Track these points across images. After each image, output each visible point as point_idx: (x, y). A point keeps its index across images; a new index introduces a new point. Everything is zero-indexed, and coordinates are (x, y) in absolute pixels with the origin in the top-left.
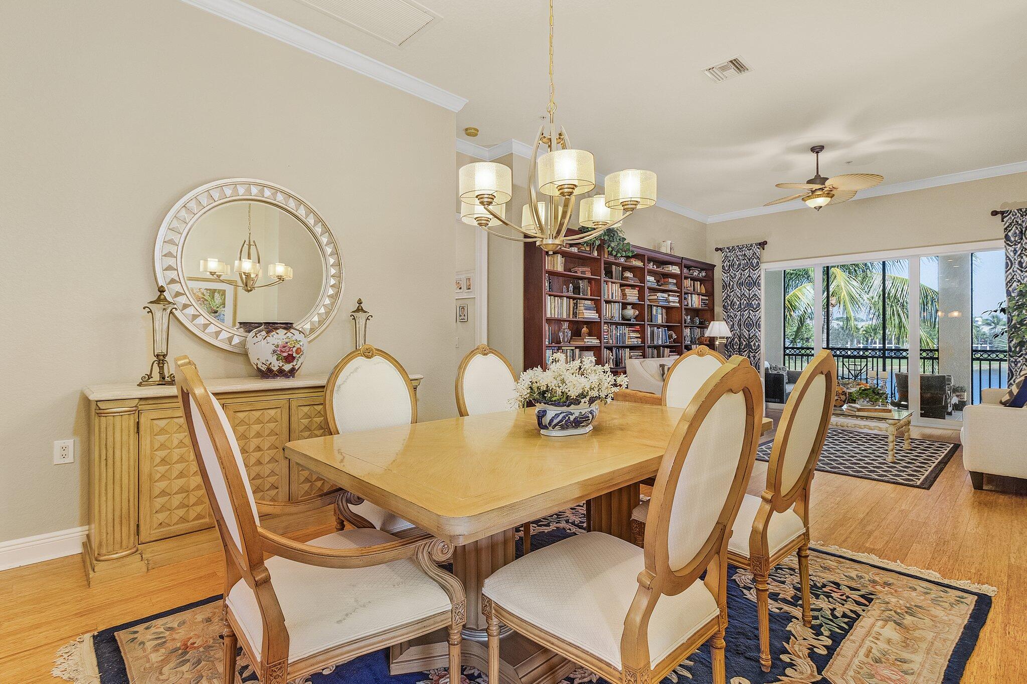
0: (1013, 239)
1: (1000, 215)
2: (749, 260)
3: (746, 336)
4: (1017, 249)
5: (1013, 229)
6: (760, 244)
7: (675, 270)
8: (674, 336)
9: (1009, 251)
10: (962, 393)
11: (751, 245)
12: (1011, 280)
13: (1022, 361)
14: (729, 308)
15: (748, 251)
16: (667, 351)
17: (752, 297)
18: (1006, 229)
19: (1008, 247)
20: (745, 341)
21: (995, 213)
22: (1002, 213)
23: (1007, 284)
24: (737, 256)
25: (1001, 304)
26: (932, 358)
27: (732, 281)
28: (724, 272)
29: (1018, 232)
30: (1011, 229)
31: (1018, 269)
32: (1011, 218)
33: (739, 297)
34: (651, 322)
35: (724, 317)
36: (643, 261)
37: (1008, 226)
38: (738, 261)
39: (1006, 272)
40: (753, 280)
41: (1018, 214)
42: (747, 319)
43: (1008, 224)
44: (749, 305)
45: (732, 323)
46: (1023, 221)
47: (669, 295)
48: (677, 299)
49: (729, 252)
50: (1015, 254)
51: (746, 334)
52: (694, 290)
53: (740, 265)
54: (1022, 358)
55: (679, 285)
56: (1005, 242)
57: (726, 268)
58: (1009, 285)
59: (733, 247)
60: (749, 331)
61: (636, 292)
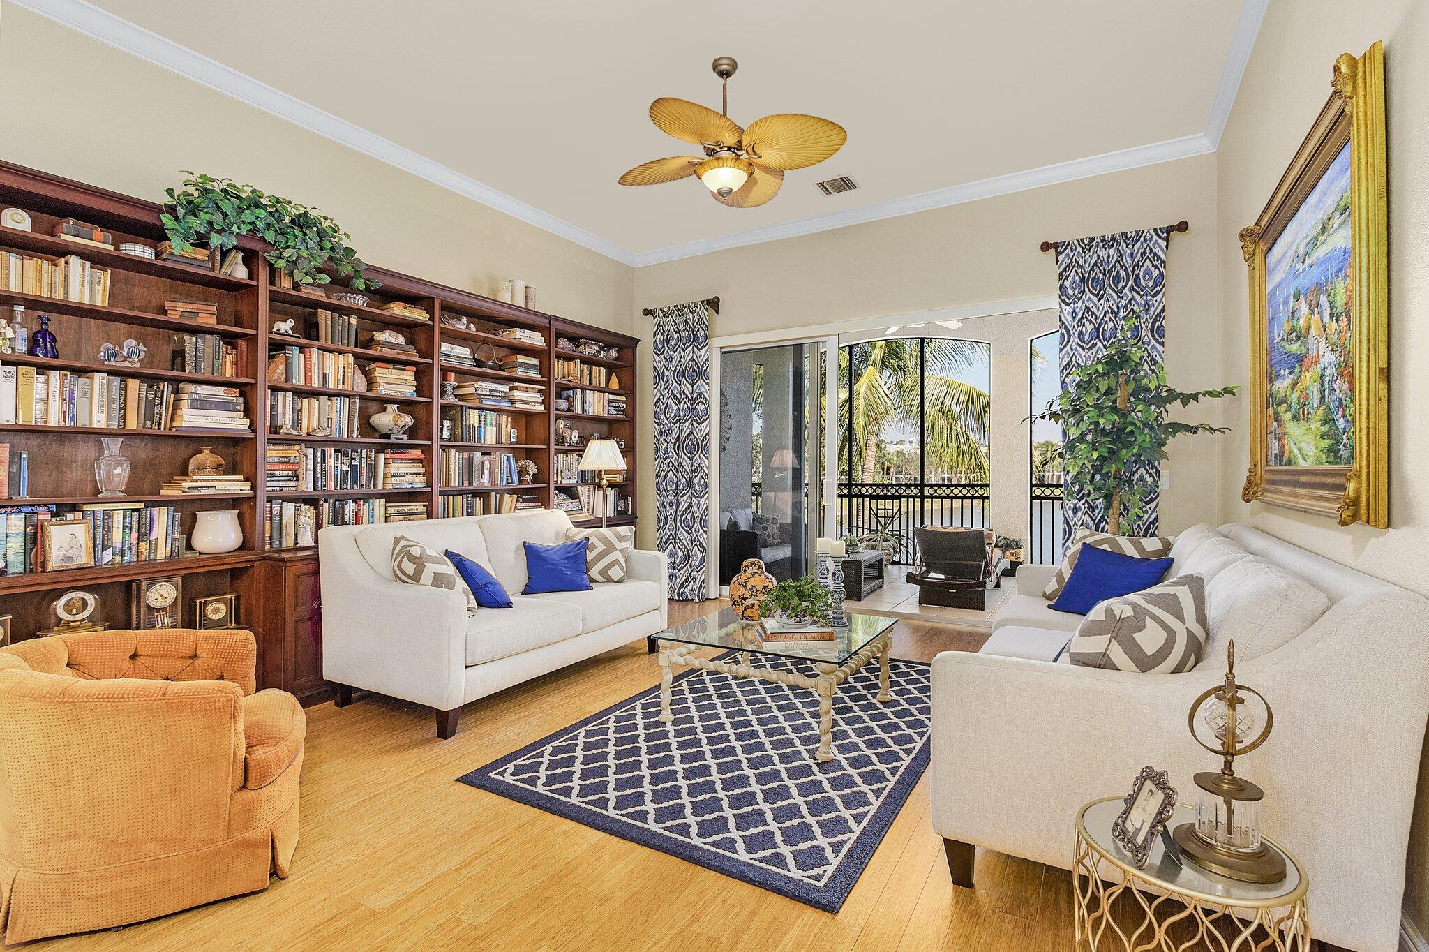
0: (1071, 292)
1: (1052, 251)
2: (693, 331)
3: (686, 467)
4: (1077, 310)
5: (1072, 275)
6: (708, 303)
7: (535, 339)
8: (532, 469)
9: (1065, 313)
10: (1018, 550)
11: (696, 305)
12: (1068, 363)
13: (1083, 507)
14: (663, 416)
15: (691, 315)
16: (508, 500)
17: (697, 397)
18: (1061, 274)
19: (1064, 307)
20: (683, 476)
21: (1046, 247)
22: (1056, 246)
23: (1062, 372)
24: (676, 324)
25: (1051, 405)
26: (983, 498)
27: (667, 369)
28: (656, 353)
29: (1078, 280)
30: (1069, 275)
31: (1078, 344)
32: (1068, 254)
33: (677, 398)
34: (462, 441)
35: (656, 434)
36: (430, 311)
37: (1065, 270)
38: (676, 333)
39: (1061, 350)
40: (698, 367)
41: (1078, 248)
42: (687, 437)
43: (1064, 266)
44: (692, 411)
45: (666, 444)
46: (1085, 262)
47: (511, 389)
48: (538, 398)
49: (664, 316)
50: (1074, 318)
51: (686, 462)
52: (590, 383)
53: (679, 339)
54: (1083, 501)
55: (544, 369)
56: (1060, 297)
57: (660, 346)
58: (1065, 373)
59: (669, 308)
60: (691, 459)
61: (409, 375)
